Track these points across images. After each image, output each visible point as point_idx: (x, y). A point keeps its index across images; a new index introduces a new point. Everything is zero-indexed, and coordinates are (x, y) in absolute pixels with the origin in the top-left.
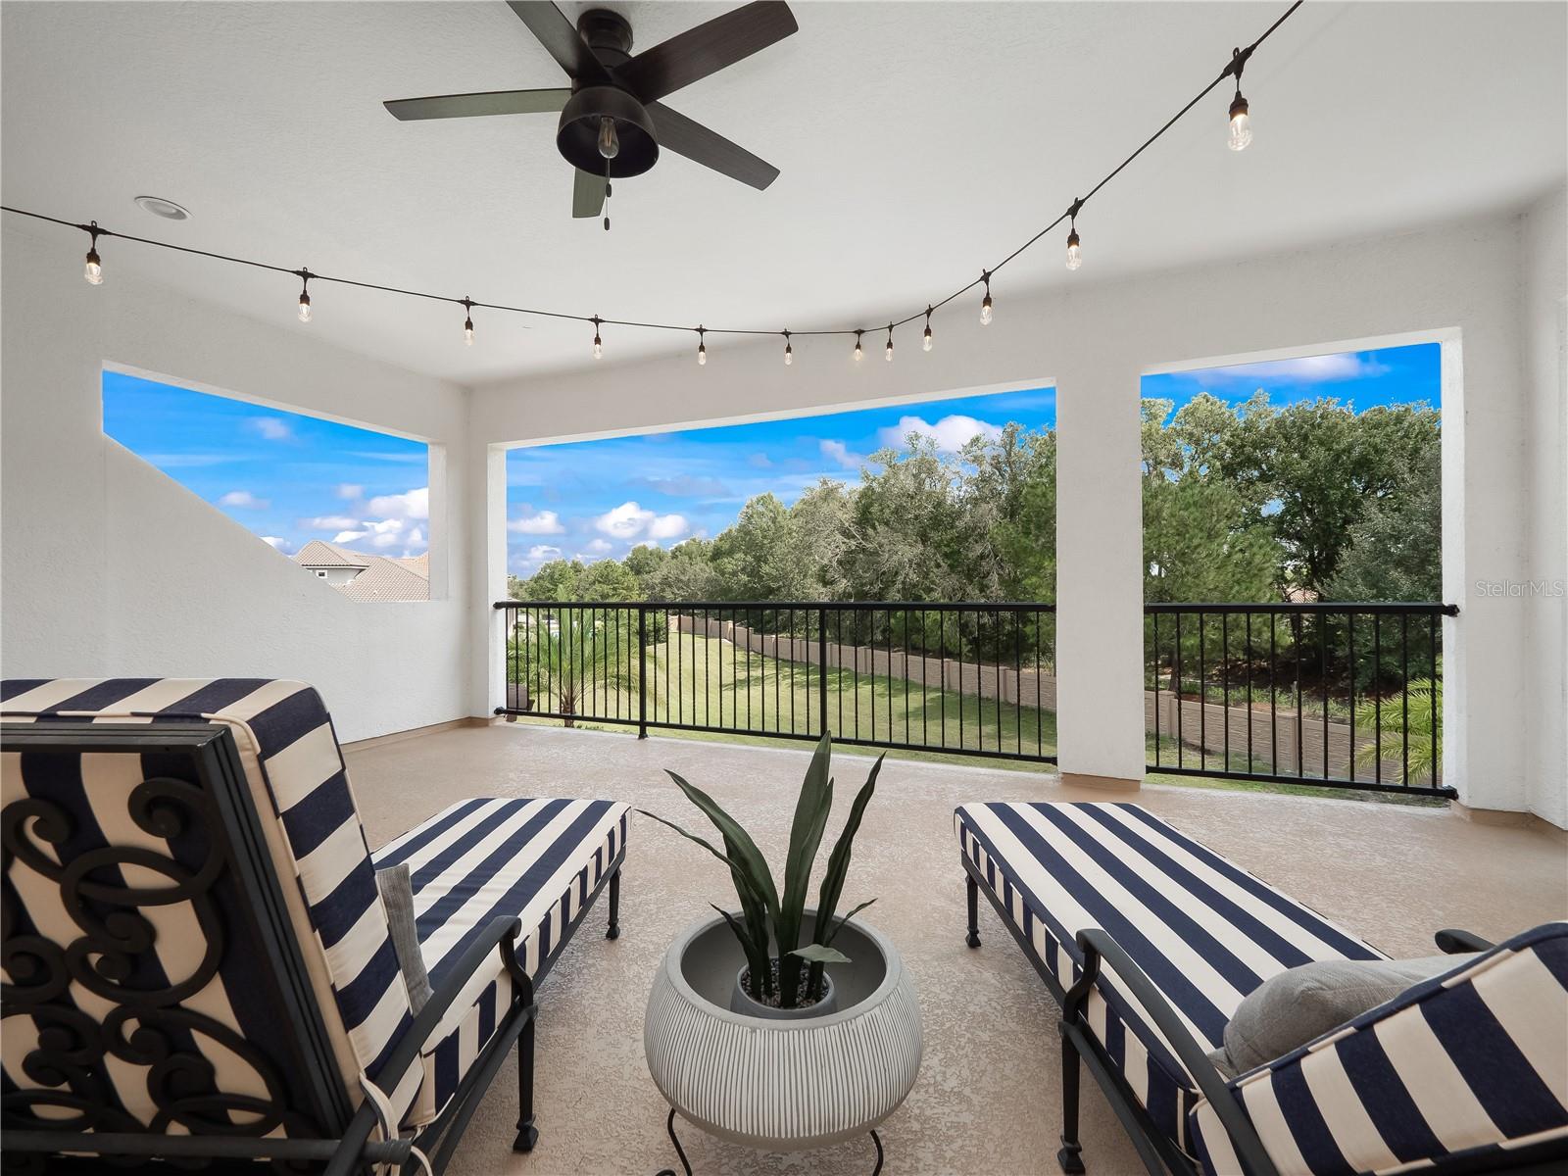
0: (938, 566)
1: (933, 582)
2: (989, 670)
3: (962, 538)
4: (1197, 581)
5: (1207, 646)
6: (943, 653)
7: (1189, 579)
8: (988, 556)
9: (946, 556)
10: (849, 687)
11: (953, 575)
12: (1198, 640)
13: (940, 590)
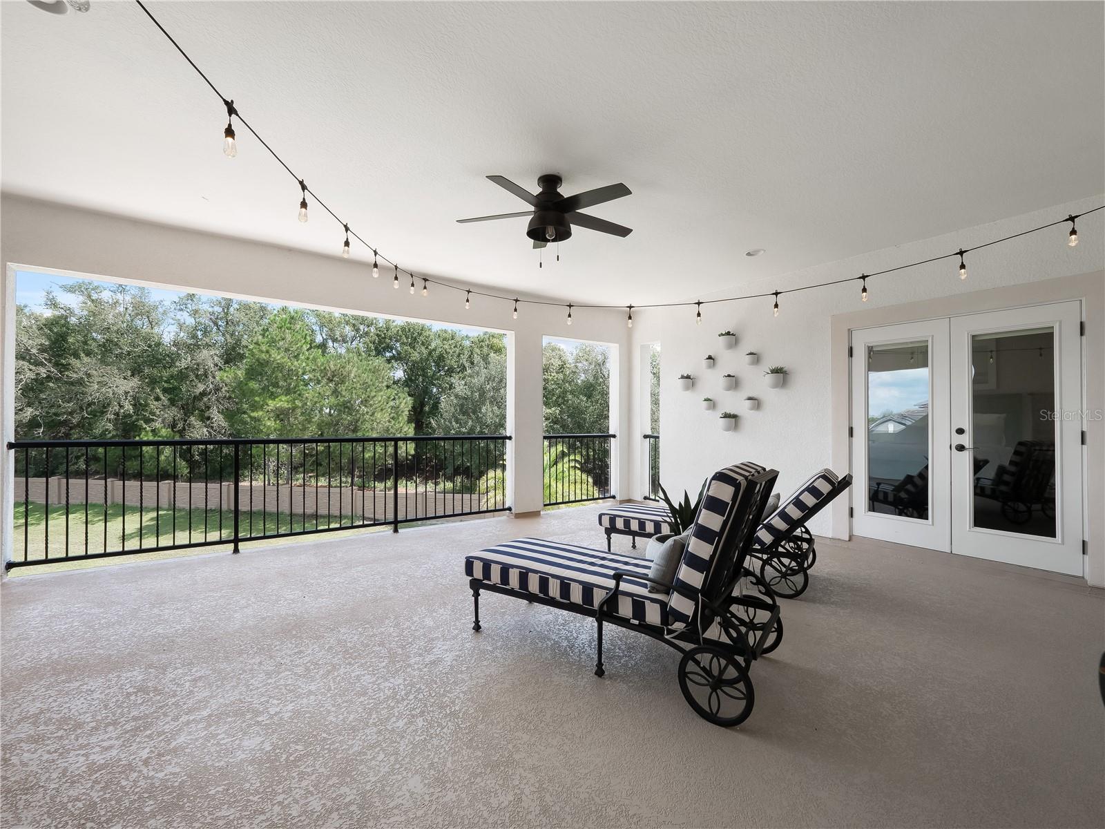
0: (157, 399)
1: (154, 414)
2: (199, 487)
3: (182, 376)
4: (372, 418)
5: (377, 455)
6: (161, 475)
7: (367, 417)
8: (210, 393)
9: (165, 391)
10: (39, 519)
11: (173, 408)
12: (373, 454)
13: (160, 420)
